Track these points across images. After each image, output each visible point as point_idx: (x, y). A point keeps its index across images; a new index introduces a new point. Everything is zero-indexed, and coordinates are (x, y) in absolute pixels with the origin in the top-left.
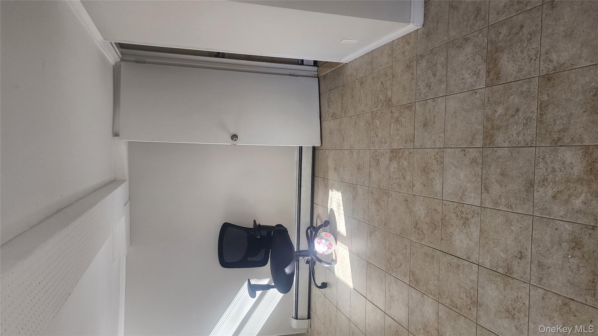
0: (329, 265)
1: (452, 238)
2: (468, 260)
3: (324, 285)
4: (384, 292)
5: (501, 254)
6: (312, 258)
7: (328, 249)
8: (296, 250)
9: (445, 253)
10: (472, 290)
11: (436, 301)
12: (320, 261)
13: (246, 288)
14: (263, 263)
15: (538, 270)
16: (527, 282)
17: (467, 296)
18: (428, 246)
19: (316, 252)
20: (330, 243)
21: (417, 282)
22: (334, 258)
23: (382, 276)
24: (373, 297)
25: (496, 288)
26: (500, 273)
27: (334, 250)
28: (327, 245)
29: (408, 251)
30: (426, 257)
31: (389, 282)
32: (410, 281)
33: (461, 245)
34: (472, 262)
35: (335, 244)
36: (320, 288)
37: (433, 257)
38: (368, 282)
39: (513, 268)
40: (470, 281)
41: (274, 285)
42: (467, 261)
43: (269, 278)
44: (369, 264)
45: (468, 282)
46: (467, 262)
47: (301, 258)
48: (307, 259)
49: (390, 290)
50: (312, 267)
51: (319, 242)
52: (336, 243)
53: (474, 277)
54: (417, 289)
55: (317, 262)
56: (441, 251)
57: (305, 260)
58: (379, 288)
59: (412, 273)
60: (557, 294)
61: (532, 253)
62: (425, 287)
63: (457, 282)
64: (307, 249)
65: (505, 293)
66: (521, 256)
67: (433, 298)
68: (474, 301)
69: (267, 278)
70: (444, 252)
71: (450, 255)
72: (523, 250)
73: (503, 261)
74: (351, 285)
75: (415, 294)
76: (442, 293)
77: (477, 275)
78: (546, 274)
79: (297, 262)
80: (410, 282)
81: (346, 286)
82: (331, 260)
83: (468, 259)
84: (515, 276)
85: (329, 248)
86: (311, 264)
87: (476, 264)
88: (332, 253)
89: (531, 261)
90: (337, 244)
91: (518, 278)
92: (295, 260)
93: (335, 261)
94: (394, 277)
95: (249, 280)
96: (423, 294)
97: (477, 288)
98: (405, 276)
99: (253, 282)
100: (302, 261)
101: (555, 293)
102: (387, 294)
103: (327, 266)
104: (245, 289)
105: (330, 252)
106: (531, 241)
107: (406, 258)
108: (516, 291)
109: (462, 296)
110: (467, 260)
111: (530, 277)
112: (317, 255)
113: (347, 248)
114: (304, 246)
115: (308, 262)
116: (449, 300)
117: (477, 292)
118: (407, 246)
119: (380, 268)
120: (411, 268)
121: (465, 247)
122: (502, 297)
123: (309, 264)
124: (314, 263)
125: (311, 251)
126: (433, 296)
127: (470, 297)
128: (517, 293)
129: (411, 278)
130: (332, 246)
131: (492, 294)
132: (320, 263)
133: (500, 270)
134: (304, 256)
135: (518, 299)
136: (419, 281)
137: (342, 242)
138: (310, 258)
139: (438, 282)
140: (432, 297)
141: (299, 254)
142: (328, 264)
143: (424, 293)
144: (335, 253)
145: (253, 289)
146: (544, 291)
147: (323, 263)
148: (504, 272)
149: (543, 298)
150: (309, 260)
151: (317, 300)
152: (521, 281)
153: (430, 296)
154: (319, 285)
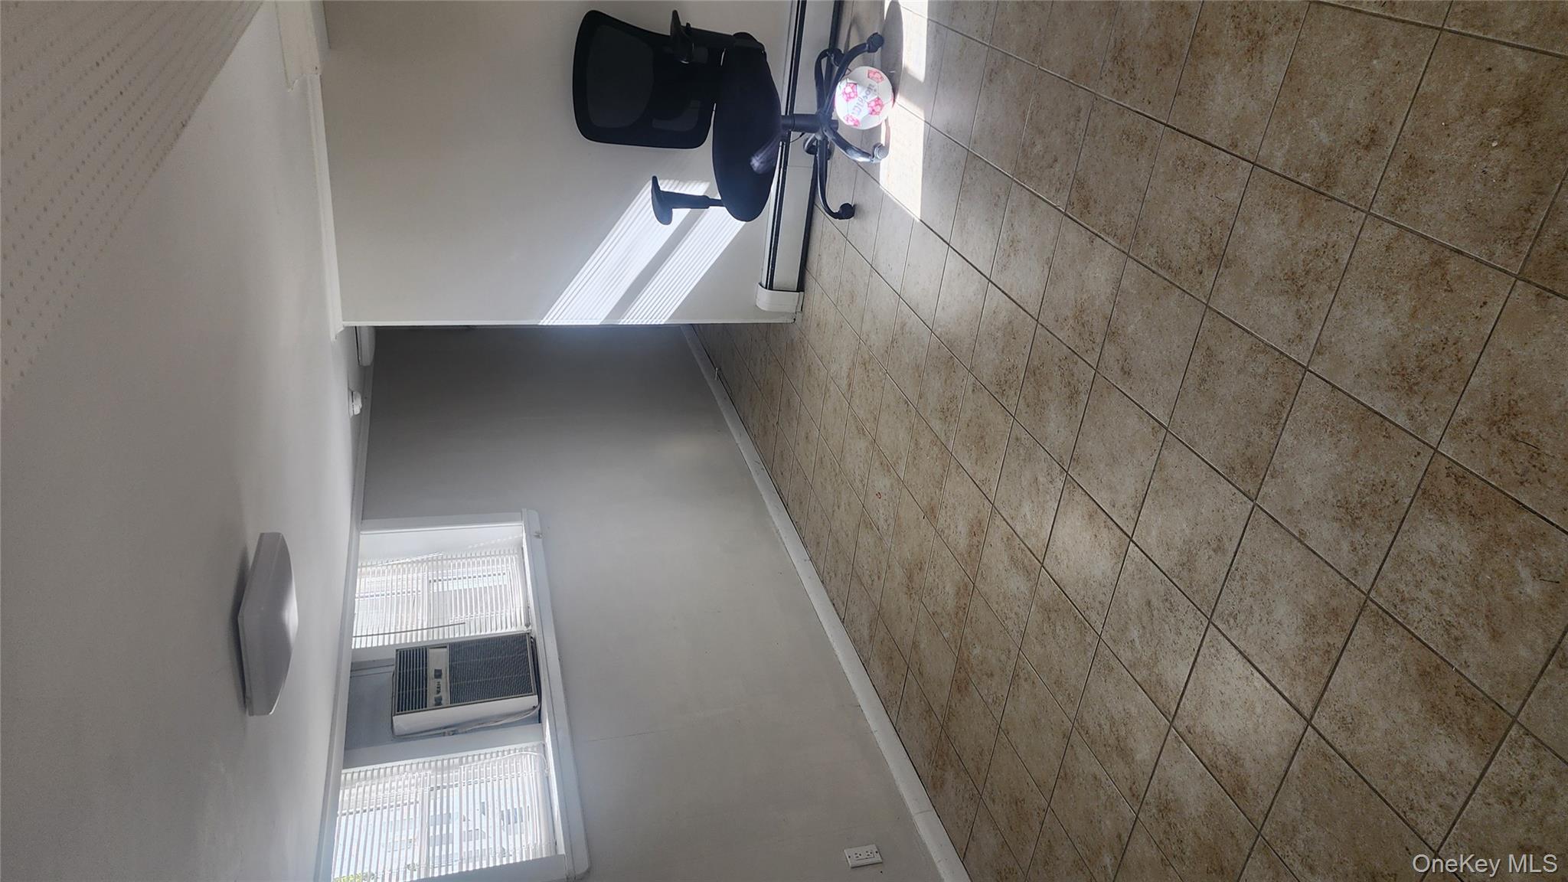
0: (868, 157)
1: (1207, 92)
2: (1231, 152)
3: (848, 211)
4: (996, 230)
5: (1323, 135)
6: (825, 138)
7: (871, 114)
8: (783, 113)
9: (1178, 130)
10: (1219, 228)
11: (1123, 252)
12: (845, 146)
13: (647, 199)
14: (693, 141)
15: (1400, 178)
16: (1363, 208)
17: (1201, 242)
18: (1137, 112)
19: (836, 122)
20: (879, 99)
21: (1086, 207)
22: (883, 142)
23: (1000, 189)
24: (966, 242)
25: (1281, 223)
26: (1303, 185)
27: (886, 121)
28: (868, 104)
29: (1082, 124)
30: (1125, 141)
31: (1014, 204)
32: (1070, 203)
33: (1226, 108)
34: (1240, 158)
35: (891, 103)
36: (836, 218)
37: (1143, 140)
38: (960, 204)
39: (1339, 172)
40: (1220, 204)
41: (720, 198)
42: (1228, 153)
43: (707, 181)
44: (972, 157)
45: (1216, 205)
46: (1228, 156)
47: (794, 135)
48: (812, 141)
49: (1012, 225)
50: (821, 164)
51: (850, 93)
52: (894, 101)
53: (1233, 196)
54: (1083, 223)
55: (838, 150)
56: (1168, 126)
57: (804, 146)
58: (987, 220)
59: (1080, 184)
60: (1426, 238)
61: (1403, 134)
62: (1103, 219)
63: (1188, 207)
64: (814, 113)
65: (1298, 233)
66: (1372, 140)
67: (1117, 246)
68: (1216, 253)
69: (702, 182)
70: (1174, 129)
71: (1190, 136)
72: (1381, 125)
73: (1322, 154)
74: (916, 212)
75: (1073, 236)
76: (1141, 233)
77: (1243, 189)
78: (1418, 188)
79: (783, 144)
80: (1069, 206)
81: (903, 214)
82: (872, 145)
83: (1231, 148)
84: (1338, 192)
85: (873, 110)
86: (821, 154)
87: (1250, 162)
88: (879, 126)
89: (1392, 153)
90: (896, 103)
91: (1345, 199)
92: (780, 139)
93: (884, 149)
94: (1031, 191)
95: (655, 180)
96: (1094, 236)
97: (1231, 223)
98: (1057, 190)
99: (665, 186)
100: (798, 142)
101: (1422, 236)
102: (1004, 235)
103: (861, 159)
104: (645, 201)
105: (873, 122)
106: (1410, 102)
107: (1070, 143)
108: (1327, 230)
109: (1190, 240)
110: (1230, 150)
111: (1375, 195)
112: (838, 131)
113: (921, 114)
114: (806, 103)
115: (811, 150)
116: (1154, 250)
117: (1229, 233)
118: (1082, 113)
119: (997, 169)
120: (1078, 169)
121: (1233, 116)
122: (1288, 243)
123: (816, 155)
124: (829, 154)
125: (823, 118)
126: (1119, 241)
127: (1208, 245)
128: (1329, 234)
129: (1074, 195)
130: (882, 106)
131: (1265, 236)
132: (845, 150)
133: (1306, 178)
134: (803, 130)
135: (1326, 250)
136: (1092, 203)
137: (909, 98)
138: (819, 138)
139: (1140, 205)
140: (1113, 243)
141: (790, 122)
142: (866, 154)
143: (1096, 232)
144: (888, 129)
145: (665, 203)
146: (1396, 231)
147: (853, 152)
148: (1314, 182)
149: (1388, 248)
150: (814, 144)
151: (825, 248)
152: (1349, 205)
153: (1110, 241)
154: (836, 209)
